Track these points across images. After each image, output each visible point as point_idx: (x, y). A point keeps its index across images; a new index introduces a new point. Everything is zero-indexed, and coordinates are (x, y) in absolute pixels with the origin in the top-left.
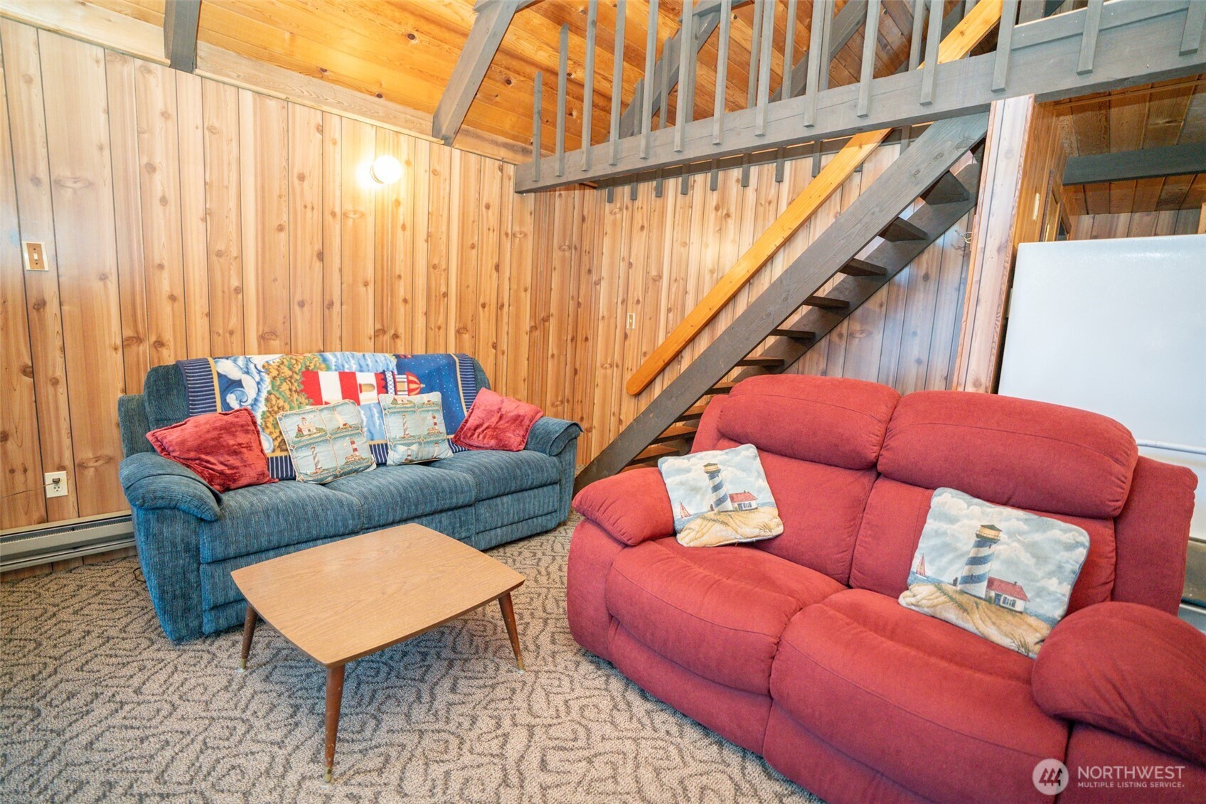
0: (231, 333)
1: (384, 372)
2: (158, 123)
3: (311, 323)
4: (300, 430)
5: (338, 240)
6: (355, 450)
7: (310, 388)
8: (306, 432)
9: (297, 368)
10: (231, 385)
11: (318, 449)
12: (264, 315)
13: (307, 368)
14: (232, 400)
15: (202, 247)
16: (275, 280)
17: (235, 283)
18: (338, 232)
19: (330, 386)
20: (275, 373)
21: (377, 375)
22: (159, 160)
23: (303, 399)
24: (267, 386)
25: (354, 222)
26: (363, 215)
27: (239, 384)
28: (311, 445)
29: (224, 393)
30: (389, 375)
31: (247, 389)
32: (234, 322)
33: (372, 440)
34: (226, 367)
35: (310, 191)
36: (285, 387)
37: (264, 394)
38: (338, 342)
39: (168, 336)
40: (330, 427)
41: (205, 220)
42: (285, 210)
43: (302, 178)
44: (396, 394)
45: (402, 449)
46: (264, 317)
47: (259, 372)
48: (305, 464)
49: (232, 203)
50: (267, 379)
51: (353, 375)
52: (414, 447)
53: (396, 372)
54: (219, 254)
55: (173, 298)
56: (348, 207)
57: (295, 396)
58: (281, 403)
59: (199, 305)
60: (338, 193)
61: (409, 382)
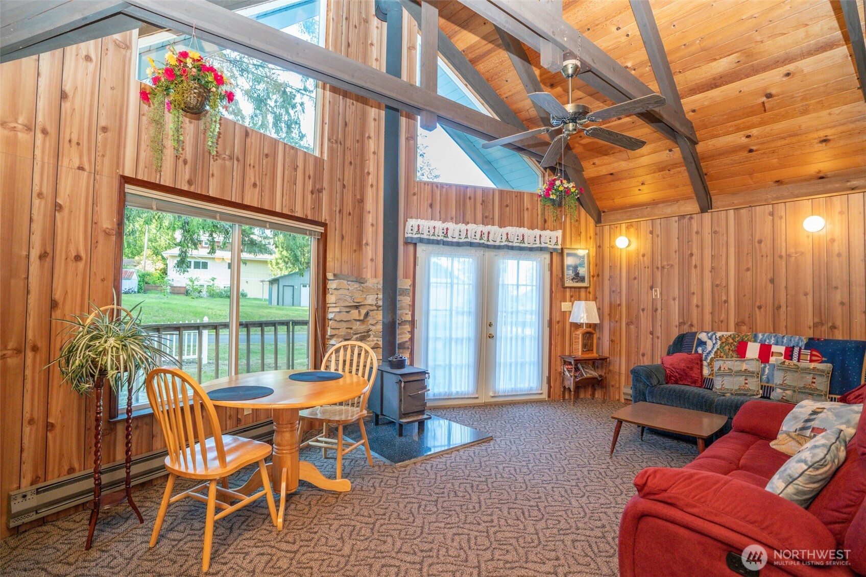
0: (722, 322)
1: (793, 347)
2: (694, 236)
3: (765, 317)
4: (720, 367)
5: (784, 270)
6: (746, 383)
7: (741, 350)
8: (722, 369)
9: (737, 339)
10: (702, 343)
11: (725, 378)
12: (738, 313)
13: (742, 340)
14: (700, 350)
15: (710, 283)
16: (745, 295)
17: (724, 298)
18: (784, 266)
19: (753, 350)
20: (724, 340)
21: (787, 348)
22: (694, 251)
23: (735, 355)
24: (718, 346)
25: (796, 257)
26: (802, 254)
27: (705, 343)
28: (722, 375)
29: (697, 347)
30: (796, 350)
31: (708, 346)
32: (723, 316)
33: (767, 383)
34: (703, 336)
35: (766, 247)
36: (727, 347)
37: (715, 349)
38: (784, 329)
39: (695, 322)
40: (736, 369)
41: (711, 272)
42: (750, 260)
43: (760, 242)
44: (799, 361)
45: (779, 391)
46: (739, 314)
47: (716, 339)
48: (718, 383)
49: (724, 262)
50: (719, 342)
51: (770, 346)
52: (789, 392)
53: (803, 348)
54: (717, 286)
55: (697, 306)
56: (792, 250)
57: (731, 352)
58: (722, 354)
59: (708, 308)
60: (784, 244)
61: (812, 355)
